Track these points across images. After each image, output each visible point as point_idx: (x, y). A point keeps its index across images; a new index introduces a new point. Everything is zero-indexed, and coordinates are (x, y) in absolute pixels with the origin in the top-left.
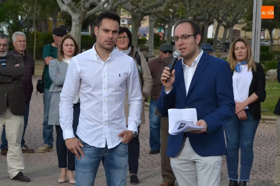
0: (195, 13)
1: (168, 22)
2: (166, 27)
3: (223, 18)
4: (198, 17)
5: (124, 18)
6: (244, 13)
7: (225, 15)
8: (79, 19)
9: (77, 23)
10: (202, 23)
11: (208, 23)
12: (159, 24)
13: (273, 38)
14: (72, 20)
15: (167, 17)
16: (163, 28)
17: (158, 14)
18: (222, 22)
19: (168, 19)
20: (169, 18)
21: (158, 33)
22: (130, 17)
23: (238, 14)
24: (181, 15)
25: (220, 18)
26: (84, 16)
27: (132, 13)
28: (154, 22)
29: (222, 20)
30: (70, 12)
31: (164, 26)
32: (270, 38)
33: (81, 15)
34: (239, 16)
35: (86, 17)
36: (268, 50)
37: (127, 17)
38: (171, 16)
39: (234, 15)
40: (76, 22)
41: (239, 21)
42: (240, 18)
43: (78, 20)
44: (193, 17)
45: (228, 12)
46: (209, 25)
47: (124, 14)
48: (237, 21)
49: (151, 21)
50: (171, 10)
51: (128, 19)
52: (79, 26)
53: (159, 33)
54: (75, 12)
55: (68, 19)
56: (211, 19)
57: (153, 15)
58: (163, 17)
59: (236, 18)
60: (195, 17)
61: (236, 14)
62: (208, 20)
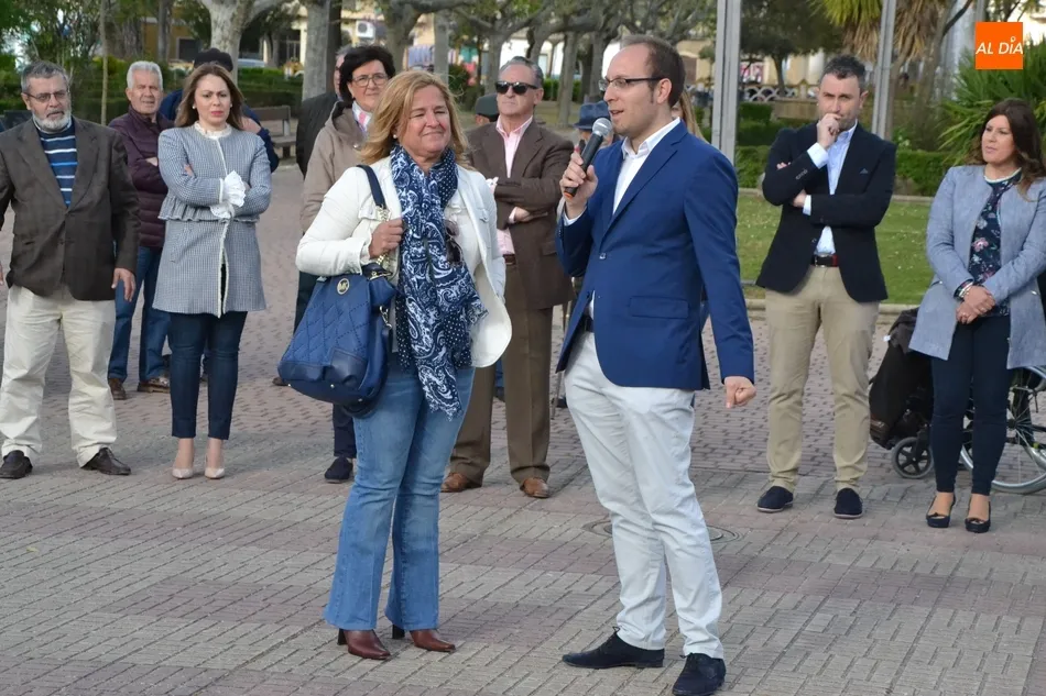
0: (567, 9)
1: (492, 33)
2: (486, 46)
3: (645, 22)
4: (576, 20)
5: (364, 19)
6: (706, 9)
7: (651, 13)
8: (232, 20)
9: (226, 33)
10: (586, 36)
11: (604, 36)
12: (465, 37)
13: (786, 83)
14: (213, 25)
15: (486, 18)
16: (475, 51)
17: (460, 9)
18: (644, 33)
19: (489, 25)
20: (494, 20)
21: (462, 65)
22: (381, 17)
23: (689, 13)
24: (526, 12)
25: (638, 23)
26: (246, 15)
27: (386, 6)
28: (449, 32)
29: (643, 29)
31: (479, 43)
32: (777, 83)
33: (238, 8)
34: (690, 17)
35: (252, 17)
36: (769, 116)
37: (373, 17)
38: (499, 16)
39: (676, 16)
40: (222, 29)
41: (692, 32)
42: (695, 22)
43: (229, 23)
44: (560, 20)
45: (661, 6)
46: (607, 41)
47: (363, 9)
48: (685, 33)
49: (440, 29)
51: (376, 24)
52: (232, 42)
53: (466, 64)
55: (201, 20)
56: (612, 24)
57: (447, 12)
58: (475, 17)
59: (682, 23)
60: (566, 18)
61: (684, 13)
62: (605, 29)
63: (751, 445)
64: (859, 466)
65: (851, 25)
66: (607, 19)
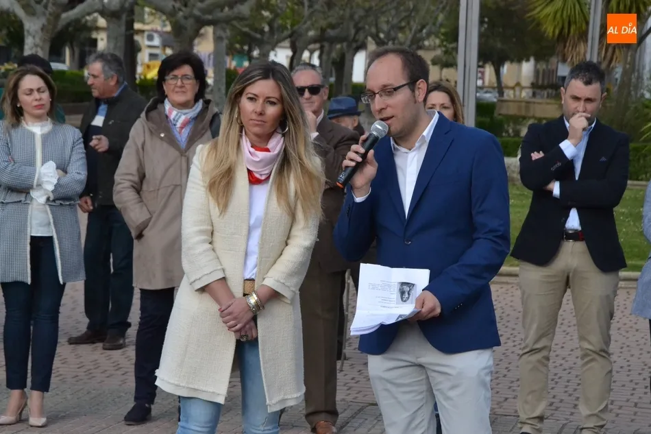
0: (323, 23)
1: (260, 43)
2: (256, 53)
3: (388, 34)
4: (331, 33)
5: (152, 30)
6: (438, 24)
7: (393, 27)
8: (42, 29)
9: (38, 40)
10: (338, 46)
11: (354, 45)
12: (238, 46)
13: (503, 85)
14: (26, 33)
15: (256, 30)
16: (246, 57)
17: (235, 23)
18: (387, 44)
19: (258, 36)
20: (262, 32)
21: (235, 69)
22: (168, 28)
23: (423, 27)
24: (289, 27)
25: (382, 36)
26: (55, 26)
27: (173, 20)
28: (226, 42)
29: (386, 41)
30: (20, 13)
31: (250, 50)
32: (496, 85)
33: (48, 20)
34: (424, 31)
35: (59, 27)
36: (493, 113)
37: (159, 28)
38: (267, 29)
39: (414, 29)
40: (34, 37)
41: (426, 43)
42: (429, 35)
43: (40, 32)
44: (319, 32)
45: (400, 22)
46: (357, 49)
47: (153, 21)
48: (421, 43)
49: (218, 39)
50: (266, 14)
51: (161, 34)
52: (42, 49)
53: (238, 68)
54: (31, 12)
55: (12, 30)
56: (361, 36)
57: (224, 25)
58: (246, 29)
59: (418, 35)
60: (323, 30)
61: (419, 27)
62: (355, 40)
63: (498, 392)
64: (602, 416)
65: (562, 38)
66: (357, 33)
